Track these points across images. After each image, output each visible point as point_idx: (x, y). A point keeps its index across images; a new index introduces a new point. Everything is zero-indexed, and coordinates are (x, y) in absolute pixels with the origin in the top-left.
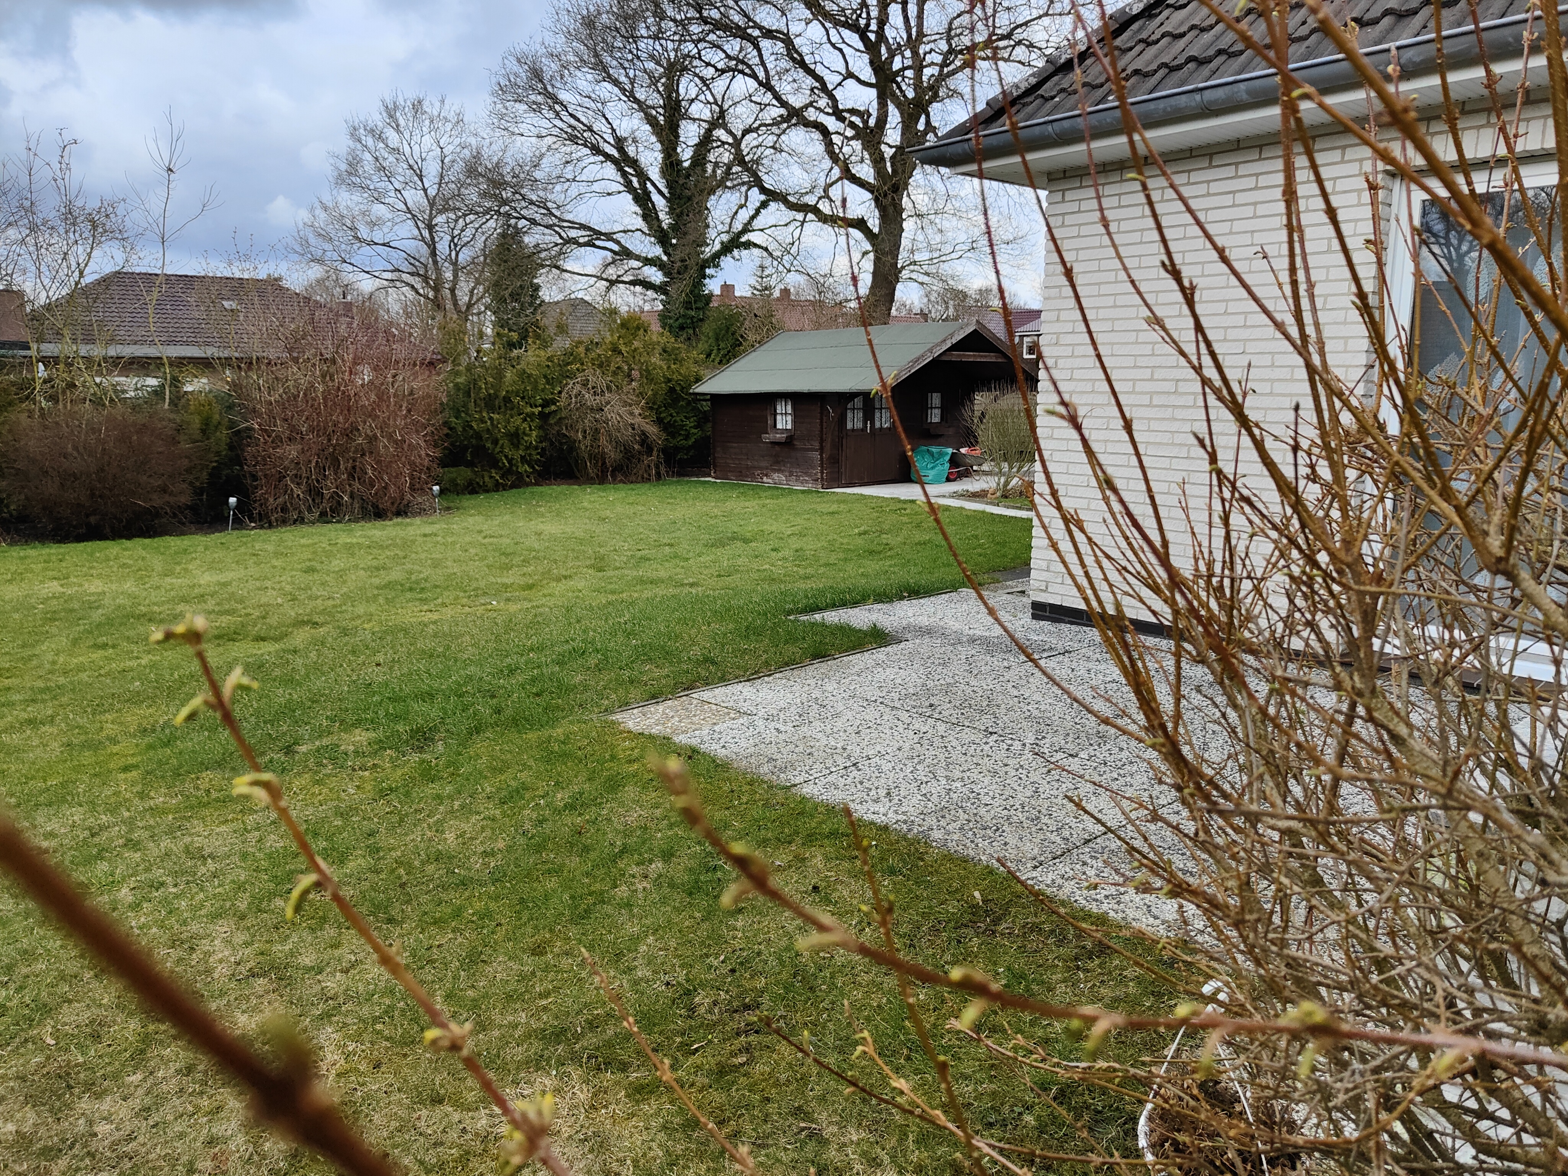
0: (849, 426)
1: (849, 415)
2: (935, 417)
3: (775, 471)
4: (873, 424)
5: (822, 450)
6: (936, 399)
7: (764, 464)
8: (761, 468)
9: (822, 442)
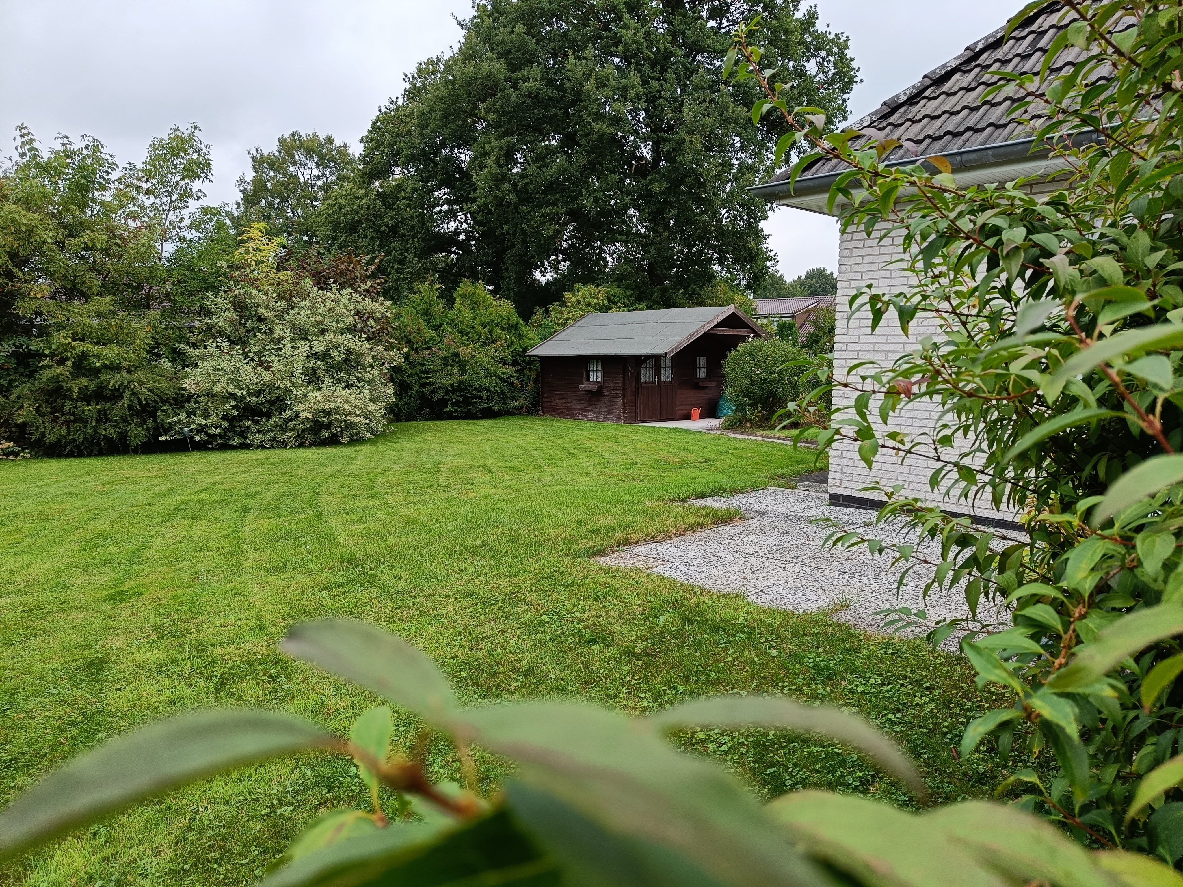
0: (643, 380)
1: (643, 372)
2: (702, 373)
3: (588, 411)
4: (659, 378)
5: (624, 396)
6: (702, 361)
7: (580, 406)
8: (578, 409)
9: (624, 390)
